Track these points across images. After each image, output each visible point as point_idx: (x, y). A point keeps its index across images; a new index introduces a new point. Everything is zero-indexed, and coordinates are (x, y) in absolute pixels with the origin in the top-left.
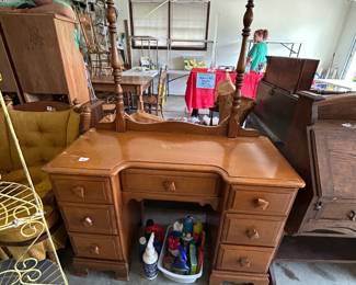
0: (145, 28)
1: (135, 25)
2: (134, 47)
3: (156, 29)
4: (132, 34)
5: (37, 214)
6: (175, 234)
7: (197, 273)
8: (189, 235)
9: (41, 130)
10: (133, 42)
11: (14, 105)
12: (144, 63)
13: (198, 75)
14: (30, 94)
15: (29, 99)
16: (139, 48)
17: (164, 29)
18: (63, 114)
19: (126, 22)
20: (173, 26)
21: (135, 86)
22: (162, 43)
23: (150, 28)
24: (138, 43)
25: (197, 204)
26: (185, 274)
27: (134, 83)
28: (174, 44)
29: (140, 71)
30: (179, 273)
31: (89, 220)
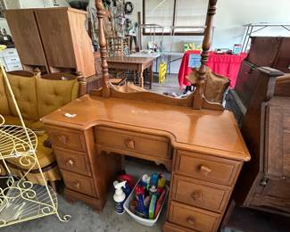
0: (155, 18)
1: (146, 16)
2: (144, 34)
3: (163, 18)
4: (144, 22)
5: (30, 151)
6: (142, 184)
7: (154, 218)
8: (154, 187)
9: (56, 93)
10: (144, 30)
11: (42, 74)
12: (150, 46)
13: (191, 56)
14: (54, 67)
15: (53, 71)
16: (148, 34)
17: (169, 18)
18: (70, 82)
19: (139, 13)
20: (177, 15)
21: (138, 64)
22: (167, 30)
23: (158, 18)
24: (147, 31)
25: (153, 162)
26: (144, 217)
27: (137, 62)
28: (176, 31)
29: (146, 53)
30: (139, 216)
31: (71, 162)
